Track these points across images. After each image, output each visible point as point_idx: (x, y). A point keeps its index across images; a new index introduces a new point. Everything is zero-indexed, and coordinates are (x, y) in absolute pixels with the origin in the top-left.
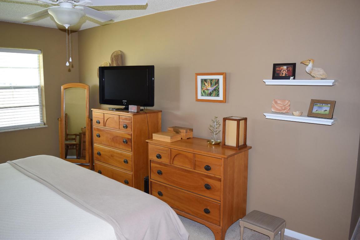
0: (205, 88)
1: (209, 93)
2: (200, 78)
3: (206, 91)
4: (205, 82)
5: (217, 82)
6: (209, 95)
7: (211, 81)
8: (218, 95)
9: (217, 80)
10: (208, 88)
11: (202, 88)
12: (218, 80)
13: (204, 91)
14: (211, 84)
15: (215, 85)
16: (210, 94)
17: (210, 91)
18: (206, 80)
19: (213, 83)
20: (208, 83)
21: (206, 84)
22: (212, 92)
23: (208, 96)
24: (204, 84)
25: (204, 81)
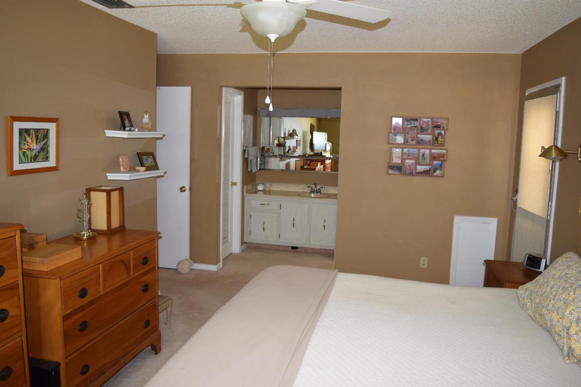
0: (26, 147)
1: (33, 156)
2: (18, 126)
3: (28, 152)
4: (26, 135)
5: (46, 134)
6: (33, 160)
7: (37, 132)
8: (47, 159)
9: (46, 131)
10: (32, 147)
11: (20, 148)
12: (48, 130)
13: (24, 153)
14: (37, 138)
15: (43, 140)
16: (35, 159)
17: (34, 151)
18: (27, 131)
19: (40, 136)
20: (31, 136)
21: (29, 139)
22: (37, 153)
23: (31, 162)
24: (25, 138)
25: (24, 132)
